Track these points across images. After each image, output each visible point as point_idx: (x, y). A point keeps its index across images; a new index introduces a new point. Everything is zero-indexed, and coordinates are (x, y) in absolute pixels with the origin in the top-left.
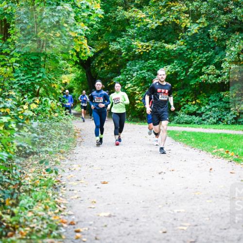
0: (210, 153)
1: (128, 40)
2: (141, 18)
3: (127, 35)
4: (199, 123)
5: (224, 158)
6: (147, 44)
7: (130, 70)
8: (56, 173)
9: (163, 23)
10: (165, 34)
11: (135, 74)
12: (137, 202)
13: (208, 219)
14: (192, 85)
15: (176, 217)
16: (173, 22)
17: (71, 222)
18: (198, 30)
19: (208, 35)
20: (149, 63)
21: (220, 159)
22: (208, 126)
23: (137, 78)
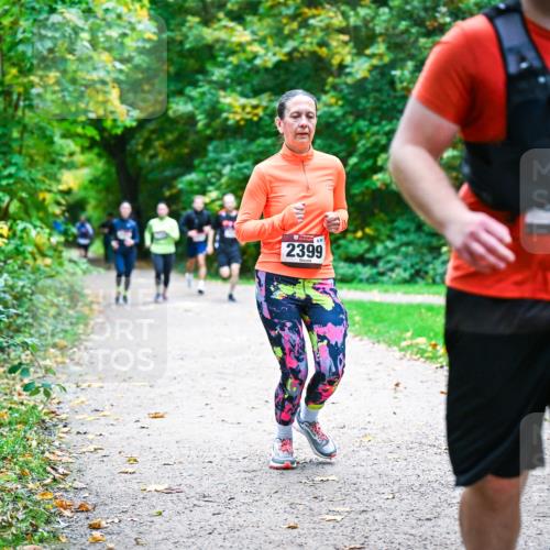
0: (396, 348)
1: (212, 94)
2: (240, 45)
3: (210, 82)
4: (372, 281)
5: (427, 358)
6: (254, 102)
7: (216, 161)
8: (47, 394)
9: (289, 54)
10: (296, 78)
11: (227, 170)
12: (231, 459)
13: (391, 496)
14: (355, 195)
15: (318, 493)
16: (314, 54)
17: (81, 506)
18: (370, 71)
19: (392, 83)
20: (259, 146)
21: (418, 363)
22: (390, 287)
23: (231, 178)
